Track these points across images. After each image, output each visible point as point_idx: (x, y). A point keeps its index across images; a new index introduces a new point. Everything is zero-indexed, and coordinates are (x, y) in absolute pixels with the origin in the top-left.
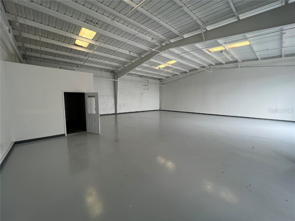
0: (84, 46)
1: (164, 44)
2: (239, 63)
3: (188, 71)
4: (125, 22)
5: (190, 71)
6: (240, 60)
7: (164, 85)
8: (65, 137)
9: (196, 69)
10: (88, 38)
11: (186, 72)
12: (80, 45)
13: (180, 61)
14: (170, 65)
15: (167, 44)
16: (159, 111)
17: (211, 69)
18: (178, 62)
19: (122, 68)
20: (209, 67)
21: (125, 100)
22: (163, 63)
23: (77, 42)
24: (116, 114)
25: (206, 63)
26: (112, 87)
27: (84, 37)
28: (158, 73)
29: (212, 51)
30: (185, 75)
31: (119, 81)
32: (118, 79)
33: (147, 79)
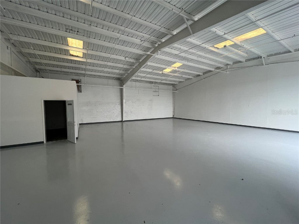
0: (80, 56)
1: (156, 45)
2: (263, 59)
3: (201, 74)
4: (103, 26)
5: (204, 73)
6: (263, 56)
7: (177, 90)
8: (44, 145)
9: (211, 71)
10: (78, 47)
11: (199, 75)
12: (76, 55)
13: (186, 63)
14: (176, 68)
15: (159, 44)
16: (172, 119)
17: (228, 70)
18: (183, 65)
19: (126, 75)
20: (225, 67)
21: (133, 108)
22: (166, 67)
23: (72, 52)
24: (122, 121)
25: (221, 63)
26: (119, 94)
27: (74, 46)
28: (166, 78)
29: (220, 48)
30: (199, 78)
31: (125, 88)
32: (124, 86)
33: (157, 85)
